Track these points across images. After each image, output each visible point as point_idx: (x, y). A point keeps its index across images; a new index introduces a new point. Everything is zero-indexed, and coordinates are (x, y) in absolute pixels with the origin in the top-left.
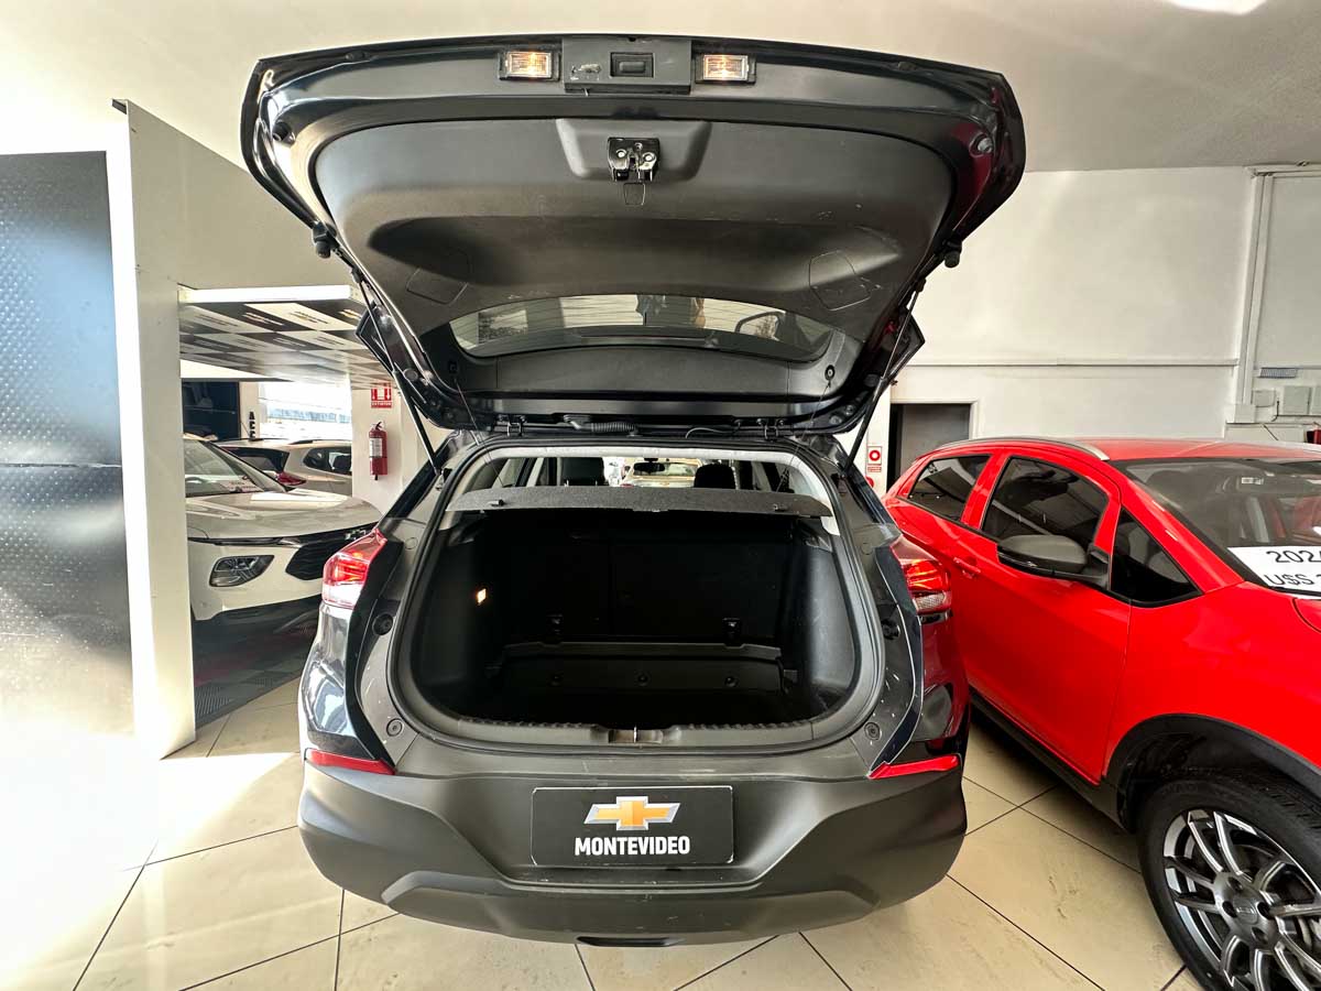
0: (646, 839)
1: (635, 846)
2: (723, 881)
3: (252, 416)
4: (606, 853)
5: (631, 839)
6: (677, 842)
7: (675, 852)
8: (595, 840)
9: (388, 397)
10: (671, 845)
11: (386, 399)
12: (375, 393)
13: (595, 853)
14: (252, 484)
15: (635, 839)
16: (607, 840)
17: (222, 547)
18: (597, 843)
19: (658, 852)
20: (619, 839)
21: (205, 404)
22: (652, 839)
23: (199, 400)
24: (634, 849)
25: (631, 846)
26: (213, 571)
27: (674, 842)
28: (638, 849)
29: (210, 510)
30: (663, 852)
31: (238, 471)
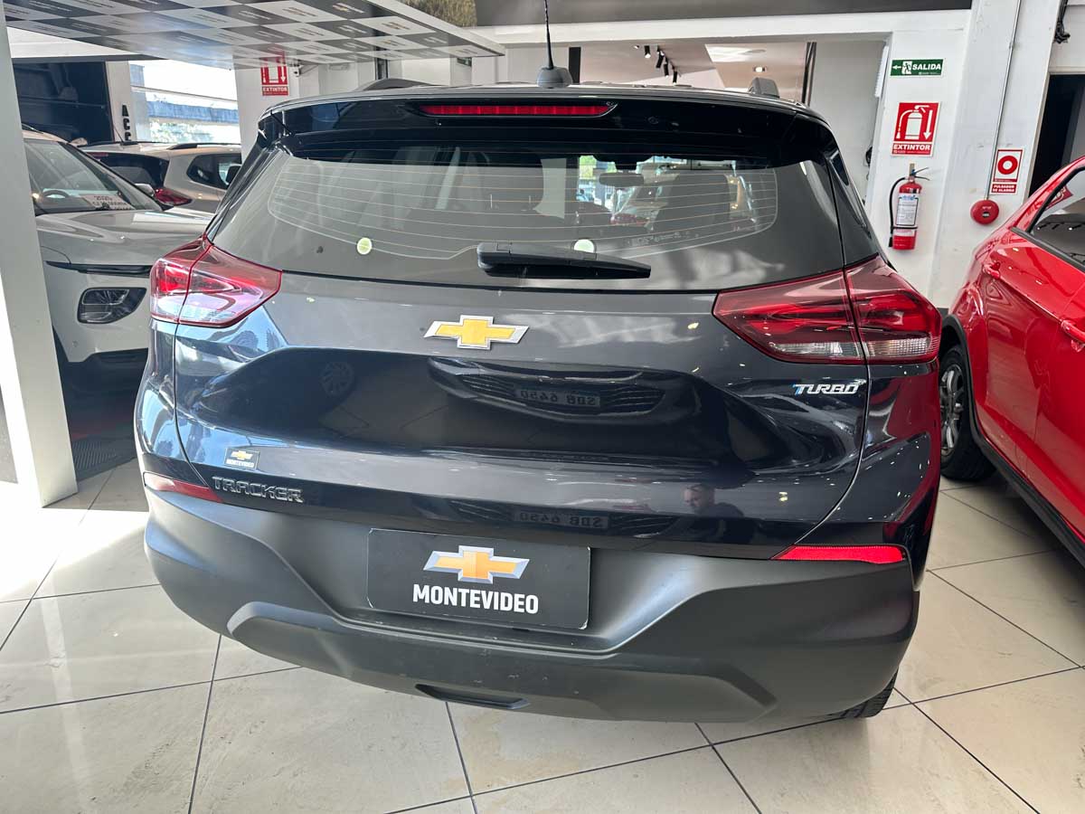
0: (491, 593)
1: (478, 599)
2: (573, 647)
3: (125, 112)
4: (446, 603)
5: (473, 592)
6: (524, 600)
7: (522, 610)
8: (434, 588)
9: (283, 78)
10: (518, 603)
11: (280, 82)
12: (265, 73)
13: (434, 601)
14: (123, 202)
15: (478, 592)
16: (447, 589)
17: (88, 275)
18: (437, 591)
19: (503, 608)
20: (460, 590)
21: (68, 94)
22: (496, 594)
23: (61, 90)
24: (476, 602)
25: (473, 599)
26: (80, 304)
27: (520, 599)
28: (481, 602)
29: (78, 231)
30: (509, 608)
31: (110, 185)
